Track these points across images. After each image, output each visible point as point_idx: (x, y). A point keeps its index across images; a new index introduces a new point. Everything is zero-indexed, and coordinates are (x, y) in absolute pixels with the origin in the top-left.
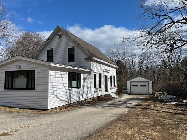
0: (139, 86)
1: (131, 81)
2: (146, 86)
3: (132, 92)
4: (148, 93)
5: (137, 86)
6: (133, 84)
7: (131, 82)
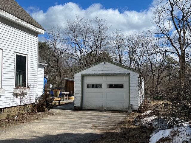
0: (105, 86)
1: (84, 72)
2: (121, 86)
3: (86, 104)
4: (126, 105)
5: (100, 86)
6: (89, 81)
7: (83, 76)
